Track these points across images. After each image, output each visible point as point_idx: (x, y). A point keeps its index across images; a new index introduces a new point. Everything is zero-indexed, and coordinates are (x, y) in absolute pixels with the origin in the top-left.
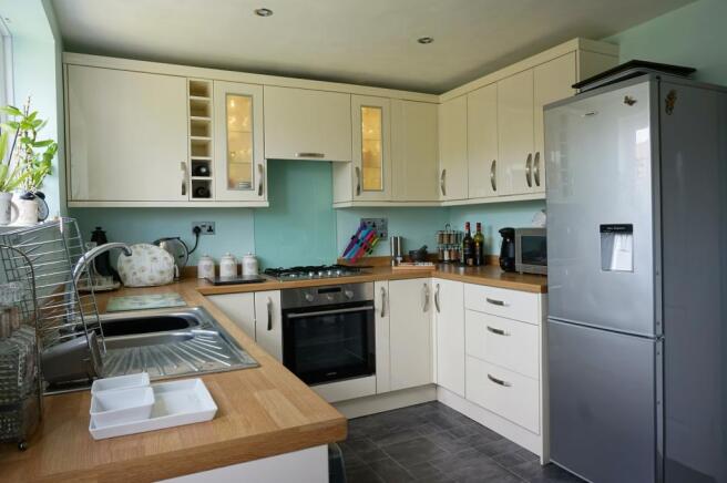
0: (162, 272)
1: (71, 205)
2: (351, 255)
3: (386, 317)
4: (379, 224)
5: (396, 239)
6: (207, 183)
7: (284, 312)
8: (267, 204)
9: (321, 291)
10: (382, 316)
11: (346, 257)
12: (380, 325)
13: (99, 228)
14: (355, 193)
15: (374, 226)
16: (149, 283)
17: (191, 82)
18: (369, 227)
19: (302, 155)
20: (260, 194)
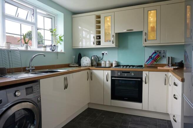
0: (87, 64)
1: (73, 48)
2: (149, 62)
3: (147, 84)
4: (162, 52)
5: (169, 58)
6: (100, 41)
7: (112, 77)
8: (115, 46)
9: (123, 72)
10: (146, 83)
11: (147, 63)
12: (145, 86)
13: (80, 53)
14: (144, 41)
15: (160, 53)
16: (84, 66)
17: (96, 16)
18: (158, 53)
19: (128, 30)
20: (113, 43)
